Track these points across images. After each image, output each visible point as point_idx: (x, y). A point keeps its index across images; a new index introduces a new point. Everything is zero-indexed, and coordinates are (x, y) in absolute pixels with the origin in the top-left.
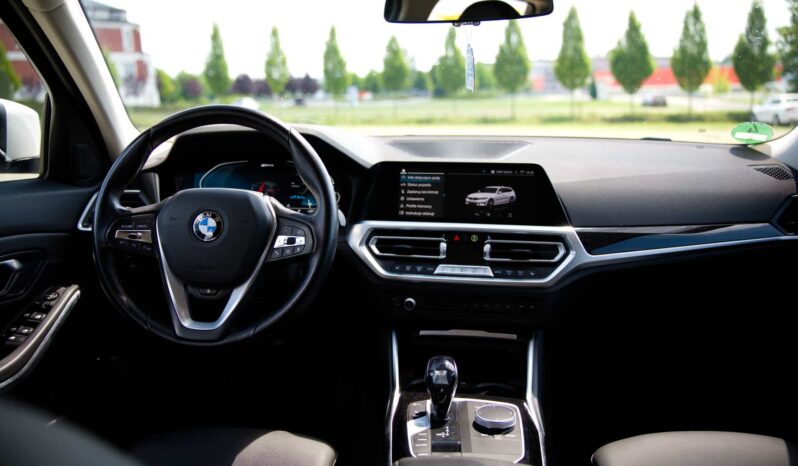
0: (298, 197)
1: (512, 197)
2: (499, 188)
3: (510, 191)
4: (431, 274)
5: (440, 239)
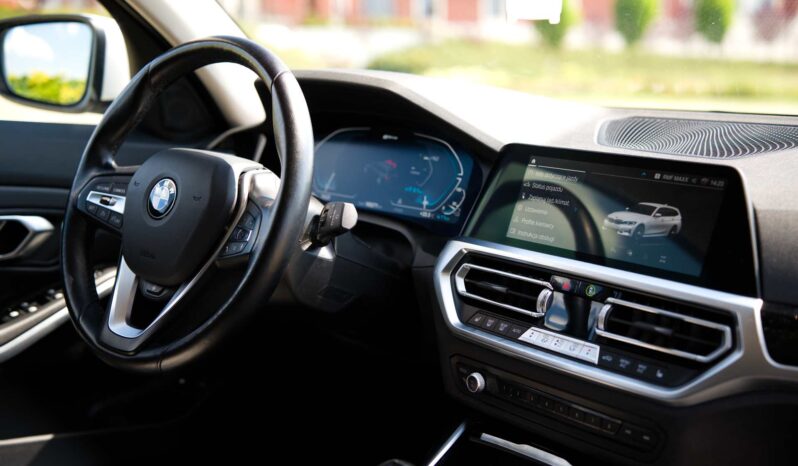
0: (415, 190)
1: (675, 226)
2: (659, 206)
3: (675, 214)
4: (515, 339)
5: (545, 283)
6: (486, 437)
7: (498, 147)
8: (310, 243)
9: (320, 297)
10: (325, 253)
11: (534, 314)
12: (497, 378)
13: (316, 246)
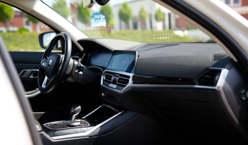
4: (107, 86)
5: (113, 75)
6: (101, 106)
7: (113, 51)
8: (78, 71)
9: (81, 81)
10: (81, 73)
11: (111, 81)
12: (106, 94)
13: (79, 71)
